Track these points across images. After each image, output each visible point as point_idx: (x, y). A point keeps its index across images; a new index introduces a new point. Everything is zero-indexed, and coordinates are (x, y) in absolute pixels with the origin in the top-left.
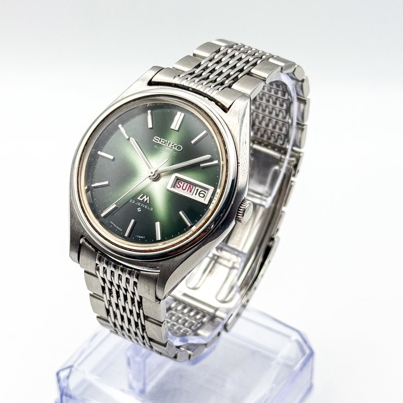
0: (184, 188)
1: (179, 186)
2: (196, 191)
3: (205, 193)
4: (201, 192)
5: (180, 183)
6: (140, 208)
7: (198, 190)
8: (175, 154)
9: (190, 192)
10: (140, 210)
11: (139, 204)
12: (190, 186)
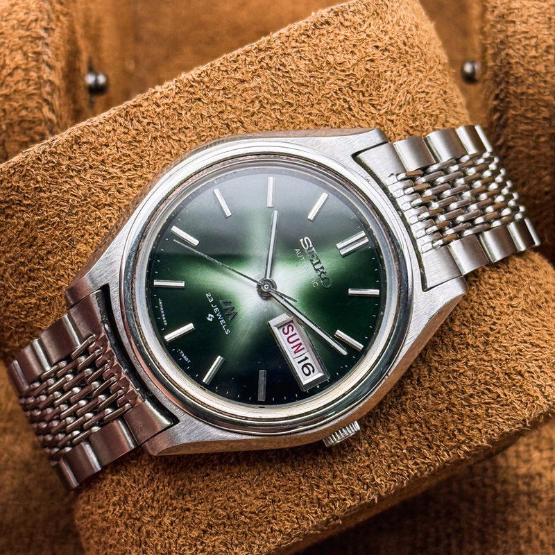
0: (291, 340)
1: (286, 331)
2: (303, 358)
3: (313, 371)
4: (308, 366)
5: (290, 328)
6: (212, 316)
7: (306, 358)
8: (315, 285)
9: (295, 352)
10: (211, 320)
11: (216, 310)
12: (300, 344)
